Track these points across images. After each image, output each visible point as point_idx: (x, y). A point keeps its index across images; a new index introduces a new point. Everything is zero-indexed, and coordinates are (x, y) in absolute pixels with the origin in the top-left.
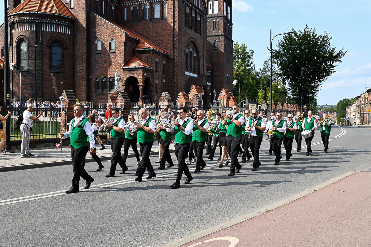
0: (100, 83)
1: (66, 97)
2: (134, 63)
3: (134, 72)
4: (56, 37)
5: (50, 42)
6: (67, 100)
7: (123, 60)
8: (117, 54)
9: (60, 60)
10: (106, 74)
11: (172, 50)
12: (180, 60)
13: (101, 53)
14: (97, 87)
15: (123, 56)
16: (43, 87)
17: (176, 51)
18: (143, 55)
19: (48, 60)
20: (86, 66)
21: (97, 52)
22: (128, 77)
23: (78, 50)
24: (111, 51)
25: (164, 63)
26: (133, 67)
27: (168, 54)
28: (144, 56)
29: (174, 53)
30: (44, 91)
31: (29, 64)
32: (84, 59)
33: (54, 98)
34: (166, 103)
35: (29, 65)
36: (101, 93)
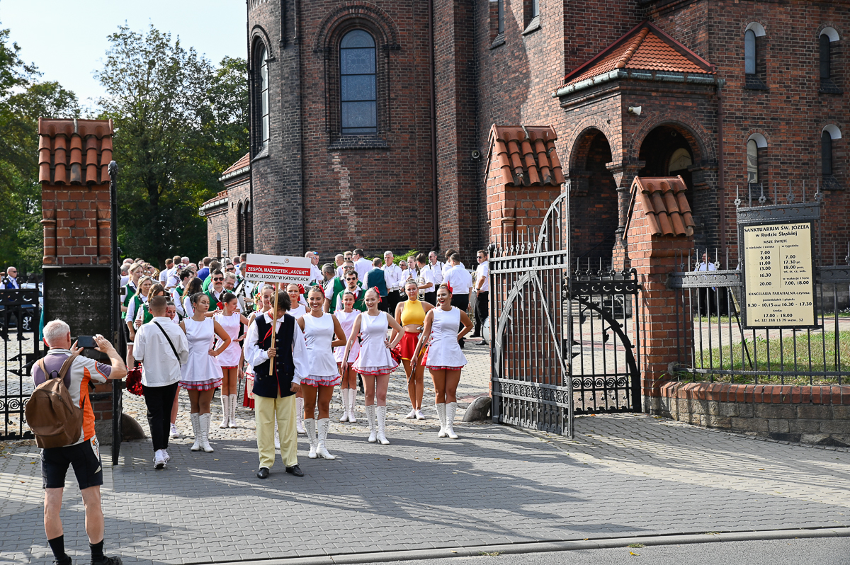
3: (594, 108)
5: (326, 32)
7: (563, 57)
8: (544, 35)
9: (373, 97)
13: (505, 43)
15: (562, 40)
21: (494, 43)
22: (577, 133)
23: (437, 48)
28: (680, 21)
32: (452, 81)
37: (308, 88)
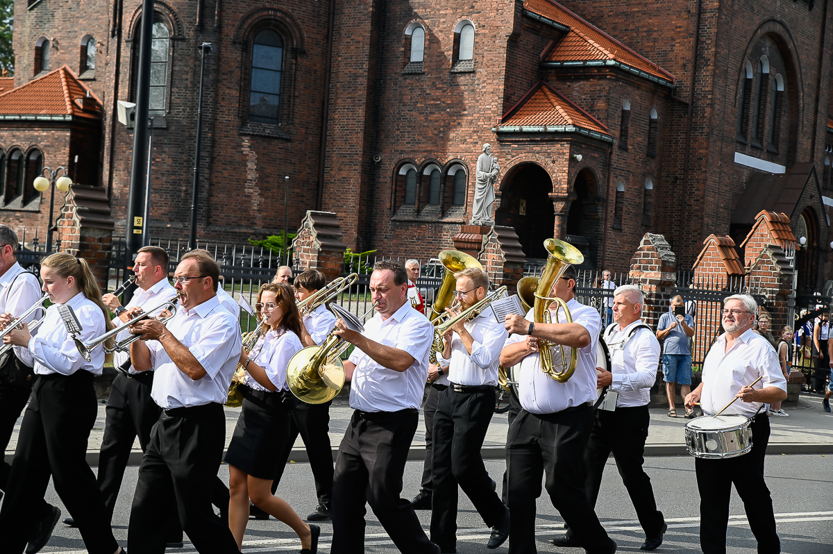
0: (412, 182)
1: (314, 233)
2: (540, 115)
3: (537, 148)
4: (268, 9)
5: (246, 26)
6: (317, 244)
7: (501, 101)
8: (479, 79)
9: (277, 91)
10: (435, 148)
11: (690, 66)
12: (717, 107)
13: (424, 73)
14: (400, 198)
15: (502, 87)
16: (211, 185)
17: (706, 73)
18: (576, 85)
19: (235, 93)
20: (365, 117)
21: (407, 70)
22: (513, 164)
23: (340, 59)
24: (459, 68)
25: (655, 116)
26: (536, 129)
27: (672, 83)
28: (579, 89)
29: (695, 80)
30: (215, 200)
31: (170, 103)
32: (362, 93)
33: (247, 226)
34: (656, 275)
35: (171, 105)
36: (411, 218)
37: (223, 74)
